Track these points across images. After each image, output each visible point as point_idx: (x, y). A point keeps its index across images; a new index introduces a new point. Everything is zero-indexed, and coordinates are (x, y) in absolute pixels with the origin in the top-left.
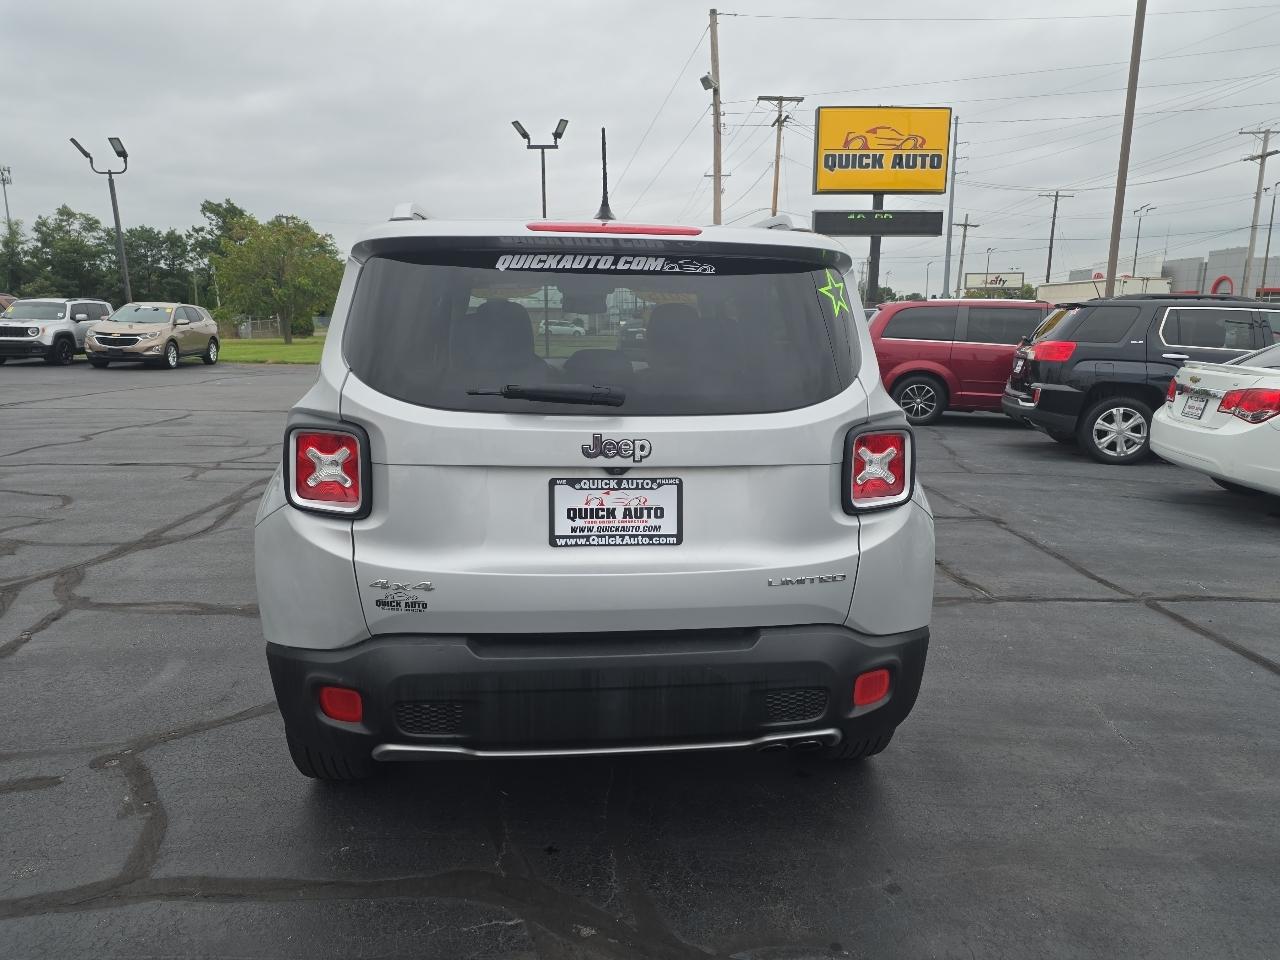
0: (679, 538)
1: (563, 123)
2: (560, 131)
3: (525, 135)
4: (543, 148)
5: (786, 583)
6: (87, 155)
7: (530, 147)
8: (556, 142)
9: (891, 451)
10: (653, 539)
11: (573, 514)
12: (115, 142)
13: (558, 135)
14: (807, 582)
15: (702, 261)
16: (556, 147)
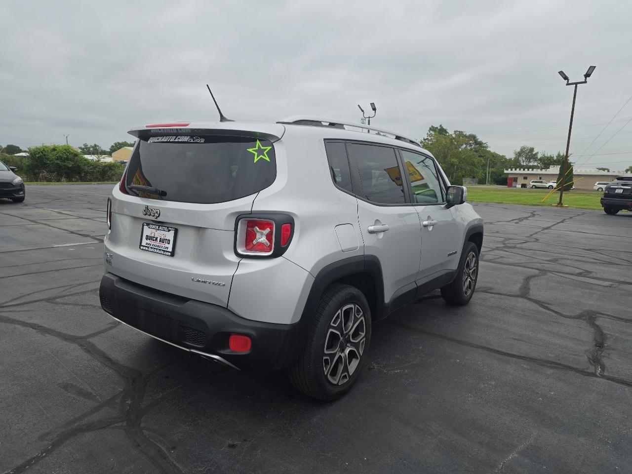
0: (173, 254)
1: (592, 68)
2: (589, 73)
3: (566, 78)
4: (576, 84)
5: (198, 281)
6: (363, 111)
7: (568, 84)
8: (585, 80)
9: (268, 230)
10: (164, 252)
11: (148, 238)
12: (372, 105)
13: (587, 75)
14: (208, 283)
15: (201, 137)
16: (585, 82)
